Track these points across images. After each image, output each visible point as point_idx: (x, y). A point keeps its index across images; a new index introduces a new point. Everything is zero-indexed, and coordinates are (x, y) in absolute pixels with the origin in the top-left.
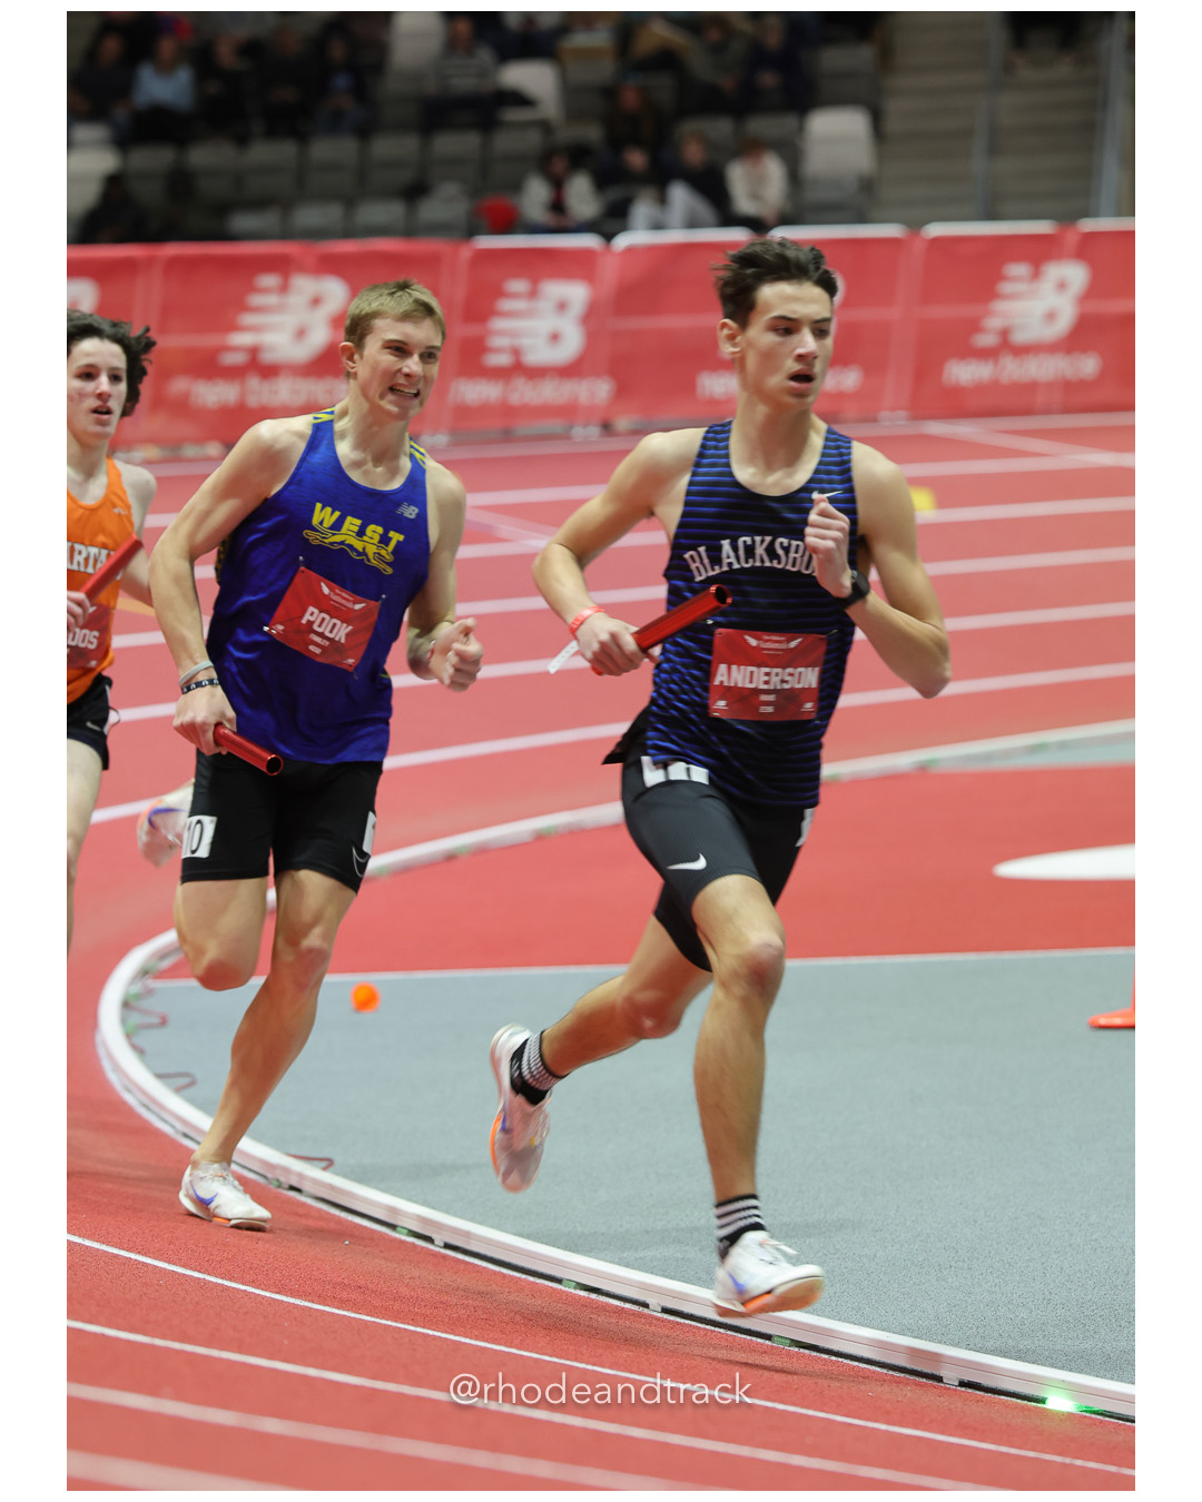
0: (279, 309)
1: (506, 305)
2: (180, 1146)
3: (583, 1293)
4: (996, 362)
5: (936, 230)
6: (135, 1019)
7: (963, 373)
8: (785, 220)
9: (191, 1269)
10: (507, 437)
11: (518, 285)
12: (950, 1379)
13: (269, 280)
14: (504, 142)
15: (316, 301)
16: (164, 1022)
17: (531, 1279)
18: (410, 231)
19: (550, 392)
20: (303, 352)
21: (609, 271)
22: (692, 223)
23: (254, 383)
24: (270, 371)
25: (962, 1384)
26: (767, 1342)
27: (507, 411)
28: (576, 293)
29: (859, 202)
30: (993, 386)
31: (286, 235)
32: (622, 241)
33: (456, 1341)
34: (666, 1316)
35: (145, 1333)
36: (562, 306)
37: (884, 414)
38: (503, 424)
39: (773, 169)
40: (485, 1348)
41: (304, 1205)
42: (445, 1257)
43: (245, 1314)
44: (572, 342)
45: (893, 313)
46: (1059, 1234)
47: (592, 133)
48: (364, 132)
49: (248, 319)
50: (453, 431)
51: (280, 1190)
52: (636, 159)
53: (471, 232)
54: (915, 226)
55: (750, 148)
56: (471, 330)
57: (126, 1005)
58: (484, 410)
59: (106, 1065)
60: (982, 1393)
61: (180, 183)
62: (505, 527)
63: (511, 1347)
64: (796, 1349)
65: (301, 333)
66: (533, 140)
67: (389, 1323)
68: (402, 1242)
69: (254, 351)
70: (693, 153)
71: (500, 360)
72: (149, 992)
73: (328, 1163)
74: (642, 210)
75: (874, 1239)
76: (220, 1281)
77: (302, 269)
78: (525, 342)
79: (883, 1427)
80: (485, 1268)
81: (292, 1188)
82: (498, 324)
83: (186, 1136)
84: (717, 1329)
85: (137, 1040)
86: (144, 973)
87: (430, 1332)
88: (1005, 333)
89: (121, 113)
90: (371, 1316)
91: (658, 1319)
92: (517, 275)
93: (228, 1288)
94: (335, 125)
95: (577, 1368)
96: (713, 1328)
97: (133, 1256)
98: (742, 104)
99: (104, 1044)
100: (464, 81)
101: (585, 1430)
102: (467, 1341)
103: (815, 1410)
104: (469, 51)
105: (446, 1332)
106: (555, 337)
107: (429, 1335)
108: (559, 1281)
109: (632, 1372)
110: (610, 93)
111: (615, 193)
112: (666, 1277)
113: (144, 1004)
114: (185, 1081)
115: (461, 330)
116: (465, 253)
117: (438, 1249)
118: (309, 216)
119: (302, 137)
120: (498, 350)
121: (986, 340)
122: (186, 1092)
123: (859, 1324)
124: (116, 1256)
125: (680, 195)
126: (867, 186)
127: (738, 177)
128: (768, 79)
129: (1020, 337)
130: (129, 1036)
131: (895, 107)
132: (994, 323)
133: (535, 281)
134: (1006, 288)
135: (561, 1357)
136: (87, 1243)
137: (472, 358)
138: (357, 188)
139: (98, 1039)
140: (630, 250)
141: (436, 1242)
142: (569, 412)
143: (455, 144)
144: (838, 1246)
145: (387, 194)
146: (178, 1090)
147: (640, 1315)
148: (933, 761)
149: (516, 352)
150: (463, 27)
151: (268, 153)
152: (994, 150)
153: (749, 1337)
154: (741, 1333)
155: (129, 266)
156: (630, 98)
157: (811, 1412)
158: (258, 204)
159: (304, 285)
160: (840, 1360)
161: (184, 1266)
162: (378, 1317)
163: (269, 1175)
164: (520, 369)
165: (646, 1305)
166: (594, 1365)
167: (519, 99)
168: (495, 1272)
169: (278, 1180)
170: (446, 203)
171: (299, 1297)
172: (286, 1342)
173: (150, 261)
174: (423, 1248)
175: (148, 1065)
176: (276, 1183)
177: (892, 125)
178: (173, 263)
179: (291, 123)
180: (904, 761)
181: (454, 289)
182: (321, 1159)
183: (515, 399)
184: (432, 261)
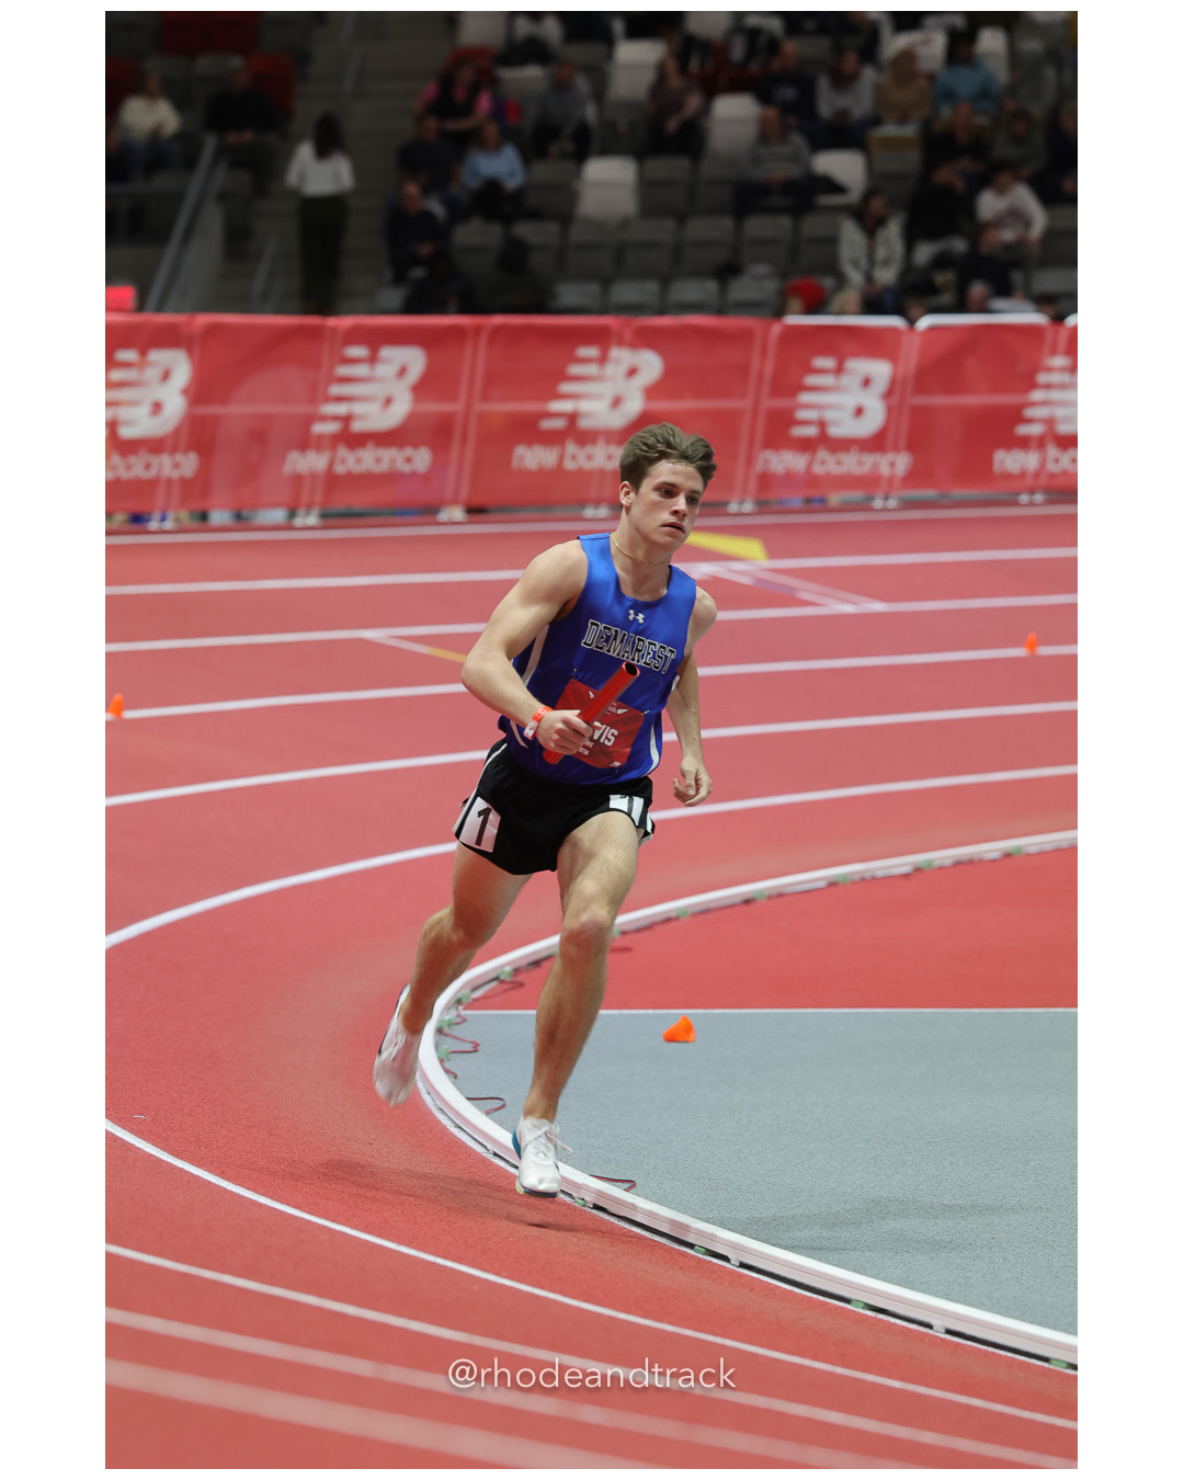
0: (597, 378)
1: (813, 380)
2: (491, 1164)
3: (870, 1313)
6: (451, 1045)
10: (814, 504)
11: (824, 362)
13: (590, 351)
14: (813, 225)
15: (632, 372)
16: (475, 1049)
17: (822, 1298)
18: (721, 310)
19: (851, 463)
20: (617, 420)
21: (911, 352)
23: (571, 448)
24: (587, 437)
26: (1047, 1364)
27: (812, 480)
28: (881, 370)
31: (605, 309)
34: (950, 1337)
36: (867, 382)
38: (810, 494)
40: (779, 1359)
41: (608, 1223)
42: (740, 1275)
44: (876, 417)
49: (567, 388)
50: (759, 500)
51: (586, 1208)
56: (780, 403)
57: (440, 1034)
58: (789, 479)
62: (806, 591)
65: (617, 402)
68: (698, 1259)
69: (572, 418)
71: (806, 431)
72: (463, 1020)
73: (631, 1185)
77: (621, 343)
78: (829, 415)
80: (778, 1287)
81: (596, 1207)
82: (805, 398)
83: (495, 1154)
85: (450, 1065)
86: (457, 1002)
91: (941, 1340)
92: (822, 352)
106: (859, 412)
108: (847, 1300)
112: (951, 1300)
113: (459, 1031)
114: (497, 1104)
115: (771, 403)
116: (776, 329)
117: (732, 1267)
118: (626, 292)
120: (804, 423)
122: (498, 1114)
124: (433, 1264)
130: (444, 1062)
133: (841, 359)
137: (779, 430)
138: (672, 268)
140: (931, 331)
141: (731, 1262)
142: (870, 482)
143: (767, 226)
145: (698, 273)
146: (490, 1113)
147: (924, 1335)
149: (822, 424)
153: (1025, 1358)
154: (1020, 1355)
155: (458, 333)
159: (622, 357)
163: (575, 1195)
164: (824, 441)
165: (931, 1327)
166: (882, 1376)
167: (831, 186)
169: (583, 1199)
170: (756, 283)
171: (605, 1306)
173: (478, 329)
174: (719, 1265)
175: (461, 1089)
176: (581, 1202)
178: (498, 331)
181: (764, 365)
182: (623, 1181)
183: (818, 469)
184: (744, 337)
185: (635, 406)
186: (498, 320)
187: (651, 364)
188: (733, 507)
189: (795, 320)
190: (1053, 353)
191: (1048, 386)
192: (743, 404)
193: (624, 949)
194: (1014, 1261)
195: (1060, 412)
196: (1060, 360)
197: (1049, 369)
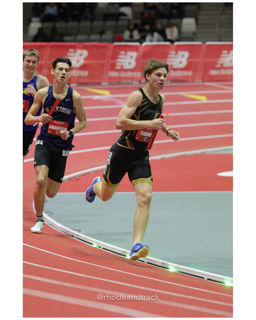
0: (74, 56)
1: (120, 56)
2: (49, 227)
4: (220, 71)
5: (208, 43)
7: (213, 72)
8: (178, 40)
9: (51, 252)
10: (120, 83)
11: (122, 53)
12: (205, 278)
13: (72, 50)
14: (120, 23)
15: (81, 55)
16: (47, 201)
18: (101, 41)
19: (128, 74)
20: (78, 65)
21: (141, 50)
22: (158, 41)
25: (208, 279)
27: (120, 78)
28: (134, 54)
29: (193, 37)
30: (219, 75)
31: (75, 41)
32: (144, 44)
33: (105, 268)
34: (148, 264)
35: (41, 265)
36: (131, 57)
37: (197, 81)
38: (119, 81)
39: (175, 30)
40: (111, 270)
41: (74, 239)
42: (103, 251)
43: (62, 261)
44: (133, 64)
45: (199, 60)
46: (229, 249)
47: (138, 22)
48: (92, 20)
50: (109, 82)
51: (70, 236)
52: (147, 27)
53: (113, 41)
54: (204, 42)
55: (171, 26)
56: (113, 61)
58: (115, 78)
60: (212, 281)
61: (54, 30)
62: (119, 102)
63: (116, 269)
65: (78, 61)
66: (126, 23)
67: (91, 264)
70: (159, 26)
71: (119, 68)
73: (80, 231)
74: (148, 38)
75: (191, 249)
76: (57, 255)
77: (79, 48)
78: (124, 64)
79: (192, 288)
80: (111, 253)
81: (72, 236)
82: (118, 60)
83: (50, 225)
88: (222, 65)
89: (42, 15)
90: (88, 262)
92: (122, 50)
94: (86, 19)
95: (129, 274)
96: (157, 267)
97: (39, 249)
98: (169, 16)
100: (112, 10)
101: (131, 287)
102: (107, 268)
103: (178, 284)
105: (103, 266)
106: (130, 63)
107: (99, 267)
109: (141, 275)
110: (142, 14)
111: (143, 34)
114: (51, 213)
115: (111, 61)
116: (112, 46)
117: (102, 249)
118: (80, 37)
119: (79, 21)
120: (118, 66)
121: (218, 66)
122: (51, 216)
124: (36, 249)
125: (156, 35)
126: (195, 34)
127: (168, 31)
128: (175, 11)
129: (225, 66)
131: (200, 18)
132: (220, 62)
133: (126, 52)
134: (222, 55)
135: (126, 272)
136: (30, 246)
137: (113, 67)
138: (90, 32)
140: (146, 46)
142: (132, 78)
143: (110, 23)
144: (183, 251)
145: (96, 33)
146: (49, 215)
148: (205, 152)
149: (122, 66)
151: (72, 24)
152: (220, 27)
155: (43, 47)
156: (146, 15)
157: (177, 284)
158: (70, 35)
159: (79, 51)
161: (50, 251)
162: (89, 263)
163: (67, 233)
164: (122, 70)
165: (144, 262)
166: (133, 273)
167: (124, 14)
168: (113, 254)
169: (69, 234)
170: (108, 35)
171: (73, 258)
172: (70, 267)
173: (47, 46)
174: (98, 249)
176: (68, 235)
177: (200, 21)
178: (52, 46)
179: (77, 18)
180: (199, 152)
181: (110, 53)
182: (78, 230)
183: (121, 76)
184: (105, 47)
185: (82, 62)
186: (52, 44)
187: (85, 53)
188: (103, 84)
189: (116, 43)
190: (172, 50)
191: (171, 58)
192: (105, 62)
193: (79, 180)
194: (162, 247)
195: (174, 63)
196: (173, 52)
197: (171, 54)
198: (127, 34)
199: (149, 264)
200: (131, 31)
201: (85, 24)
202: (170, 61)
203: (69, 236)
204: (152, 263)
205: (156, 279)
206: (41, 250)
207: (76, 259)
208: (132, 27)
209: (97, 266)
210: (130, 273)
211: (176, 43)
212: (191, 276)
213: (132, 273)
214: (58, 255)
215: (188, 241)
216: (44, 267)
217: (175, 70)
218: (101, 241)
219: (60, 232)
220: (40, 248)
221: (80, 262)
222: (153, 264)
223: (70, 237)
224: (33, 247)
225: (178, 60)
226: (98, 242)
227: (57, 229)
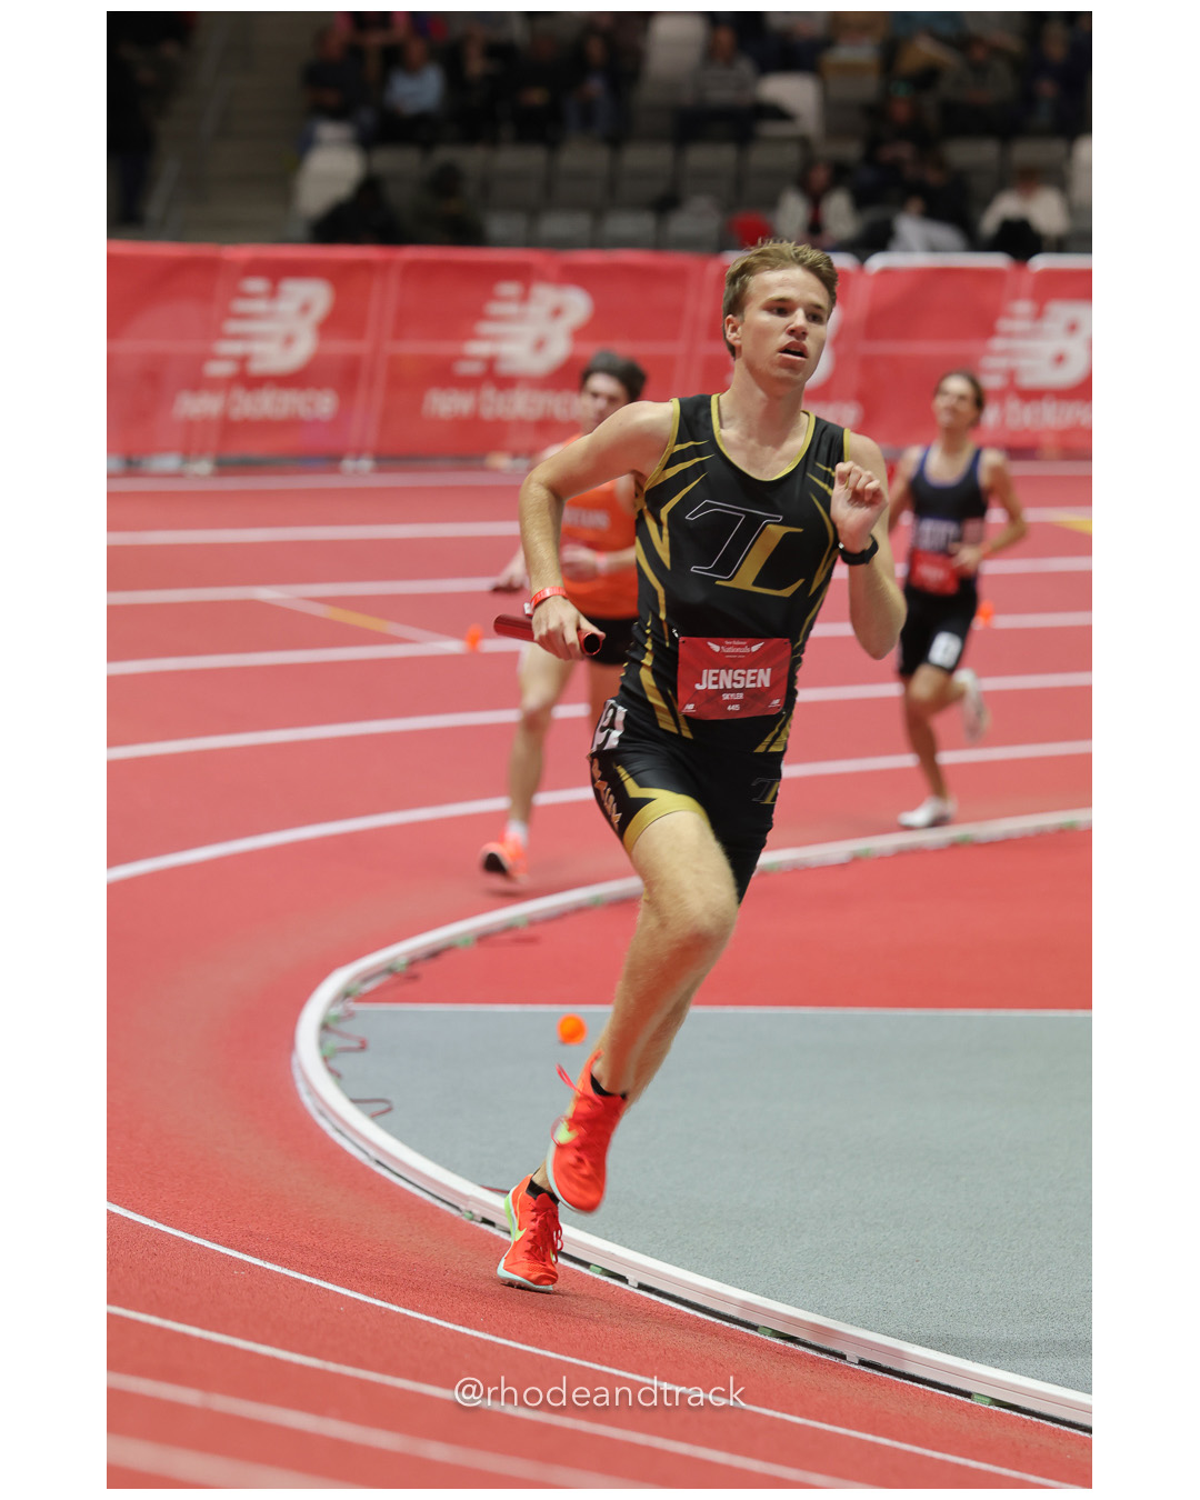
0: (520, 318)
2: (373, 1173)
3: (778, 1341)
6: (334, 1041)
9: (374, 1297)
13: (509, 289)
14: (760, 157)
15: (557, 313)
16: (363, 1046)
17: (727, 1324)
18: (659, 244)
20: (541, 364)
21: (861, 294)
23: (489, 393)
24: (506, 383)
26: (969, 1401)
31: (531, 242)
32: (877, 262)
34: (863, 1368)
41: (496, 1238)
42: (639, 1298)
43: (425, 1344)
47: (851, 151)
48: (616, 140)
49: (486, 328)
51: (473, 1223)
53: (723, 245)
56: (715, 348)
57: (325, 1027)
59: (301, 1087)
64: (997, 1408)
65: (540, 345)
66: (791, 156)
68: (594, 1280)
69: (491, 362)
72: (350, 1015)
76: (402, 1310)
77: (544, 278)
80: (680, 1311)
81: (485, 1221)
83: (378, 1162)
84: (915, 1384)
85: (334, 1064)
86: (346, 995)
87: (615, 1372)
90: (557, 1352)
91: (854, 1370)
93: (410, 1318)
96: (911, 1383)
97: (315, 1281)
99: (300, 1067)
100: (721, 93)
104: (729, 63)
108: (755, 1328)
109: (821, 1421)
111: (873, 214)
112: (866, 1328)
113: (345, 1027)
114: (383, 1107)
115: (707, 349)
116: (713, 268)
117: (632, 1289)
118: (556, 225)
119: (551, 144)
122: (382, 1118)
123: (1063, 1385)
124: (297, 1281)
130: (325, 1059)
138: (605, 200)
139: (295, 1060)
140: (883, 272)
141: (630, 1283)
143: (709, 157)
144: (1046, 1305)
145: (636, 205)
146: (373, 1116)
147: (836, 1366)
150: (725, 37)
151: (516, 159)
153: (947, 1394)
154: (940, 1389)
155: (367, 266)
156: (900, 112)
159: (546, 295)
160: (1041, 1421)
161: (367, 1294)
162: (561, 1354)
163: (462, 1207)
165: (843, 1357)
166: (784, 1412)
167: (778, 113)
168: (689, 1316)
169: (470, 1212)
170: (697, 217)
171: (483, 1329)
173: (387, 264)
174: (616, 1287)
175: (344, 1090)
176: (470, 1215)
178: (411, 268)
179: (541, 129)
181: (703, 302)
185: (559, 348)
186: (410, 254)
187: (578, 304)
190: (1016, 296)
191: (1009, 335)
192: (678, 349)
193: (531, 940)
194: (938, 1286)
195: (1023, 363)
196: (1023, 307)
197: (1011, 316)
198: (793, 211)
199: (869, 1371)
200: (815, 200)
201: (581, 156)
202: (1006, 353)
203: (472, 1219)
204: (884, 1364)
205: (896, 1444)
206: (321, 1287)
207: (497, 1336)
208: (820, 176)
209: (606, 1369)
210: (771, 1408)
211: (1040, 262)
212: (1080, 1433)
213: (776, 1410)
214: (409, 1313)
215: (1073, 1258)
216: (332, 1367)
217: (1032, 395)
218: (629, 1248)
219: (428, 1203)
220: (321, 1278)
221: (516, 1350)
222: (890, 1369)
223: (478, 1225)
224: (285, 1271)
225: (1047, 347)
226: (613, 1251)
227: (409, 1187)
